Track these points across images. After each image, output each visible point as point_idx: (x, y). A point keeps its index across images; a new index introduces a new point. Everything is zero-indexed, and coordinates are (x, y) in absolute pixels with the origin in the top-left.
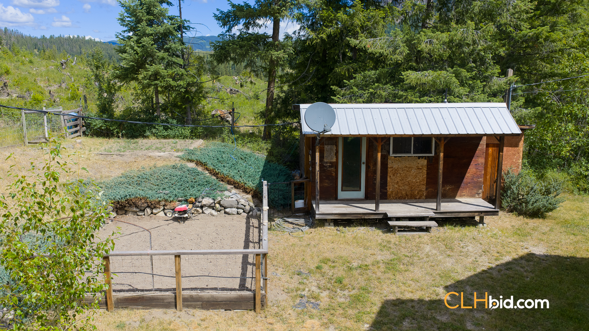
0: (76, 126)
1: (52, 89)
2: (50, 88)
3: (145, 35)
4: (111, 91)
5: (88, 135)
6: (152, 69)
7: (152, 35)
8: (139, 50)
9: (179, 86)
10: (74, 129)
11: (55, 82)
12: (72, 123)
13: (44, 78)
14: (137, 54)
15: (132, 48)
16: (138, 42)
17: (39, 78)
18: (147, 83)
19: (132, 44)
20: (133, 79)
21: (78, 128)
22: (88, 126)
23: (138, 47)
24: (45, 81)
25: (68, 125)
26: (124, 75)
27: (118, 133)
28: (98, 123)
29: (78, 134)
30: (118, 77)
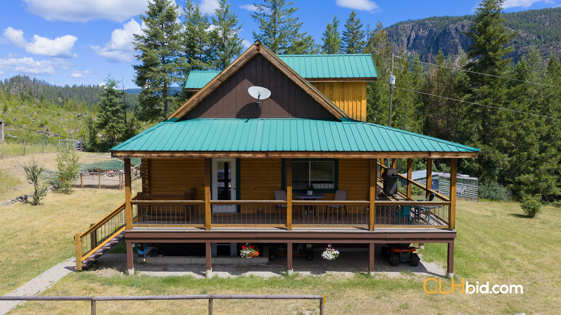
0: (79, 147)
1: (71, 132)
2: (70, 132)
3: (108, 111)
4: (95, 133)
5: (84, 151)
6: (110, 124)
7: (111, 111)
8: (106, 117)
9: (122, 131)
10: (79, 148)
11: (73, 128)
12: (78, 146)
13: (67, 126)
14: (105, 118)
15: (103, 116)
16: (105, 113)
17: (64, 126)
18: (109, 130)
19: (103, 114)
20: (104, 128)
21: (80, 148)
22: (84, 147)
23: (106, 116)
24: (67, 127)
25: (76, 146)
26: (100, 126)
27: (97, 150)
28: (89, 146)
29: (80, 150)
30: (97, 127)
